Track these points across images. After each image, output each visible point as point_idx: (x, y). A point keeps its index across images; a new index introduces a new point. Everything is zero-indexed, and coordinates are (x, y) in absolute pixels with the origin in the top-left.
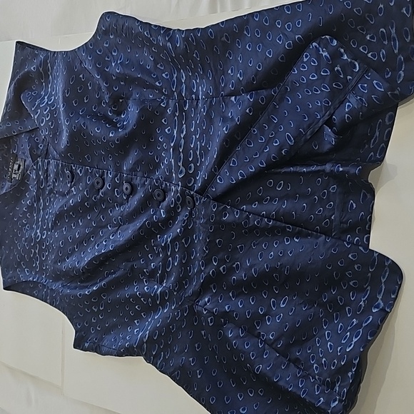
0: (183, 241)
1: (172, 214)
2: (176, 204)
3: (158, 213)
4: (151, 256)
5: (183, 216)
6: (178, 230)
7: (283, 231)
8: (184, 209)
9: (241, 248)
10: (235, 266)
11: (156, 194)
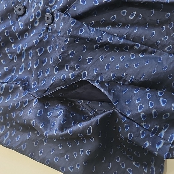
0: (37, 50)
1: (29, 27)
2: (35, 19)
3: (16, 25)
4: (3, 61)
5: (39, 30)
6: (34, 41)
7: (130, 48)
8: (41, 24)
9: (90, 60)
10: (82, 74)
11: (18, 9)
